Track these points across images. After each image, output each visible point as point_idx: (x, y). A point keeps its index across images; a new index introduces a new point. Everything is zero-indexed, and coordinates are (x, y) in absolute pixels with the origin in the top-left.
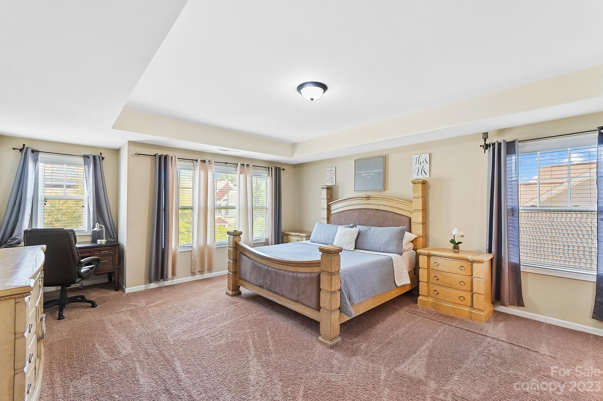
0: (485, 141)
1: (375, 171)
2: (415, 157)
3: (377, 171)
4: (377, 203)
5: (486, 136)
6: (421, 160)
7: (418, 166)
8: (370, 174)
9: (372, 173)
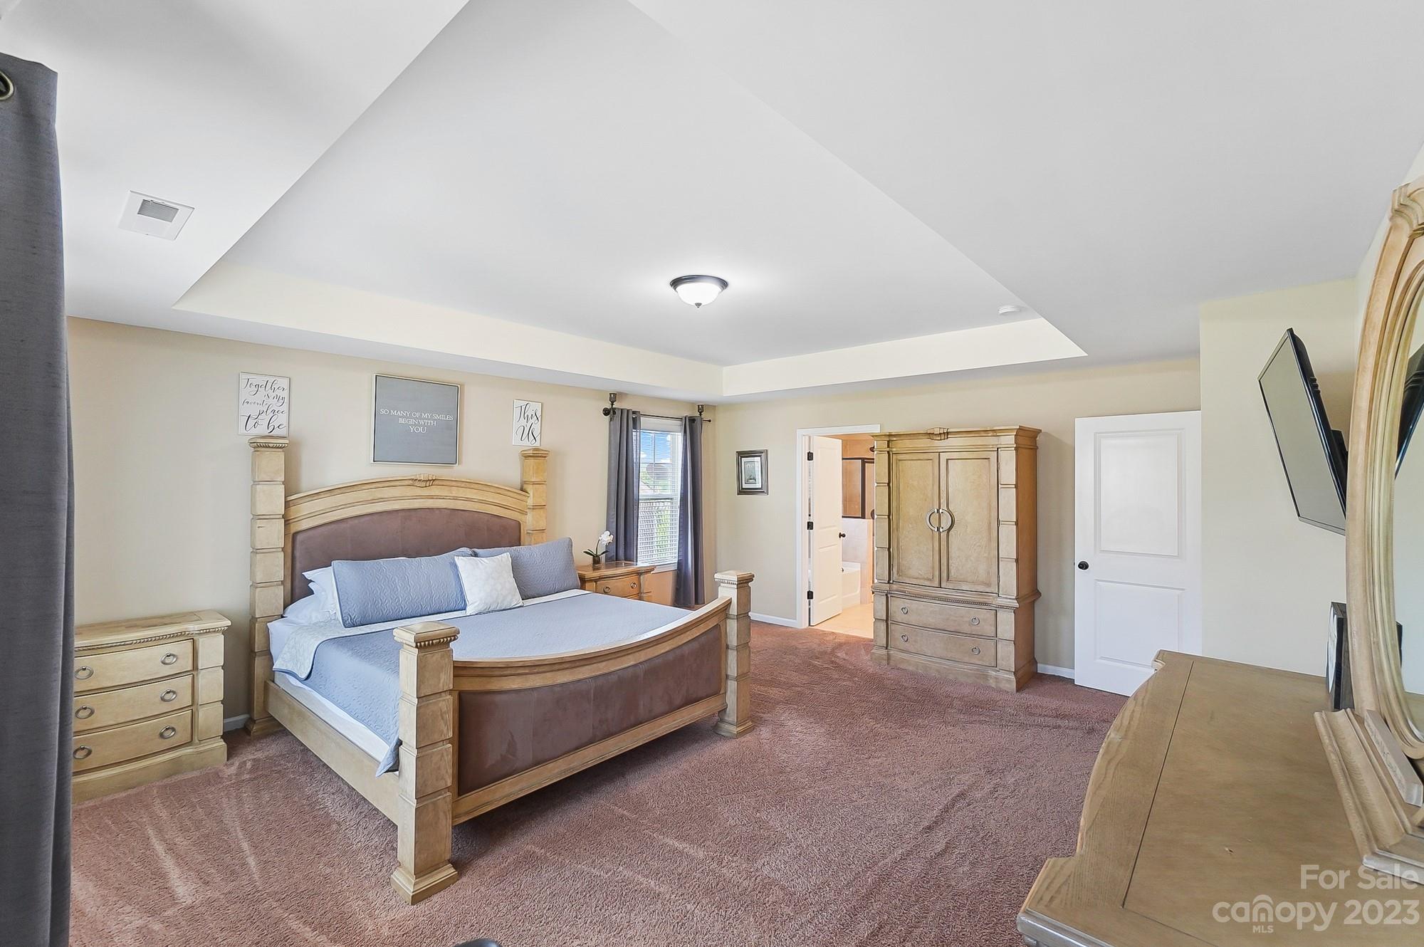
0: (612, 405)
1: (437, 417)
2: (518, 403)
3: (442, 417)
4: (452, 493)
5: (613, 397)
6: (529, 413)
7: (523, 422)
8: (422, 422)
9: (429, 420)
